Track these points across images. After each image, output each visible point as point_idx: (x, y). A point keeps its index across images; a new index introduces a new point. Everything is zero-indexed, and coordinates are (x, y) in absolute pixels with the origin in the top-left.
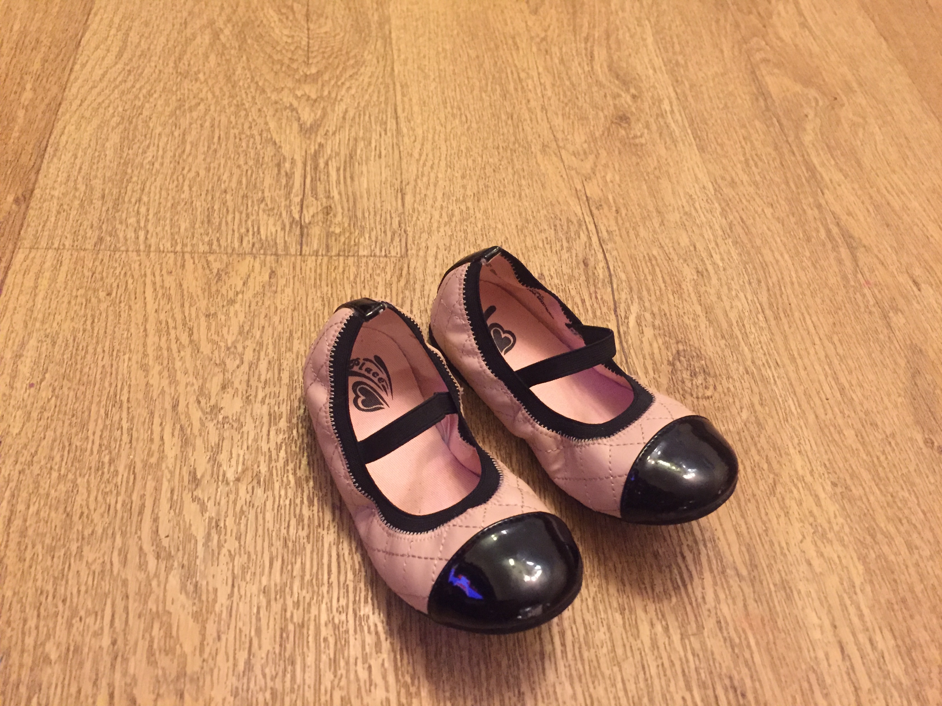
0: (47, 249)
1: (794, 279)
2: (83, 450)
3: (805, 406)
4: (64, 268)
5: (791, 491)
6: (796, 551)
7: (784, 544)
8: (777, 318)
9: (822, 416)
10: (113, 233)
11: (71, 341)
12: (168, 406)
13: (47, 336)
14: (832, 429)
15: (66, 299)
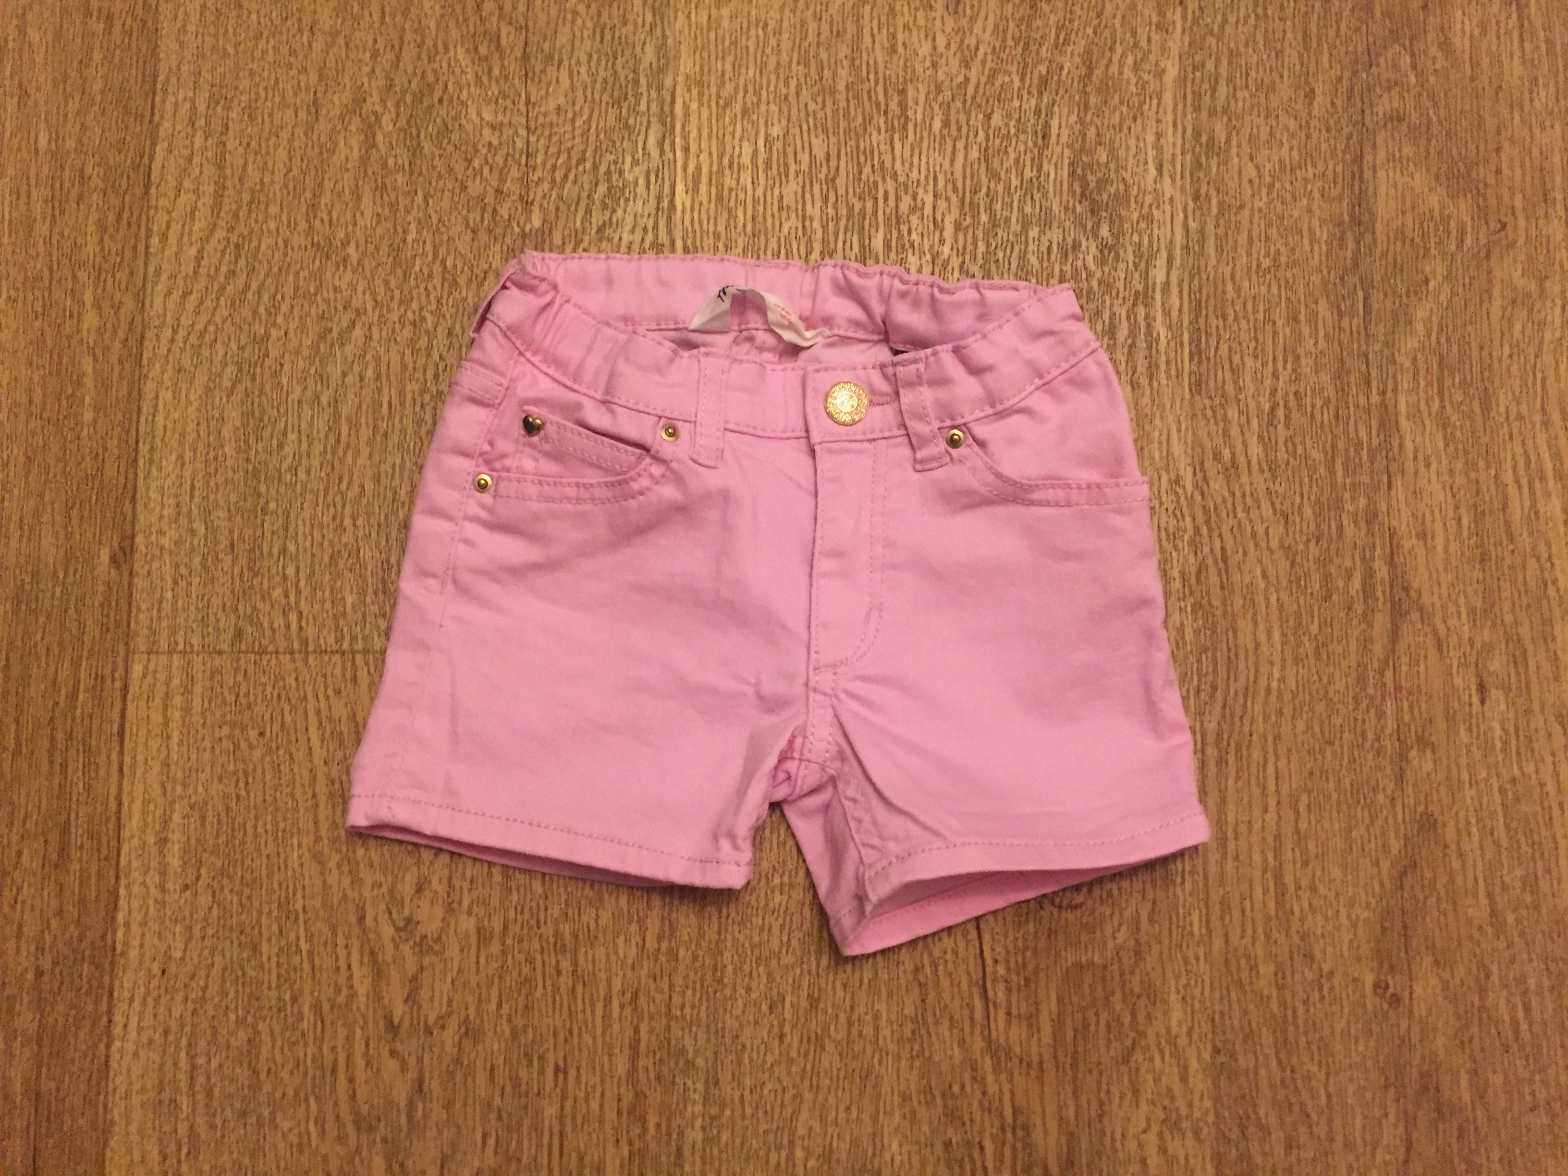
0: (170, 653)
1: (1274, 684)
2: (260, 983)
3: (1215, 922)
4: (198, 689)
5: (1151, 1060)
6: (1132, 1145)
7: (1118, 1136)
8: (1222, 762)
9: (1235, 939)
10: (253, 619)
11: (223, 815)
12: (353, 919)
13: (192, 807)
14: (1243, 962)
15: (207, 744)
